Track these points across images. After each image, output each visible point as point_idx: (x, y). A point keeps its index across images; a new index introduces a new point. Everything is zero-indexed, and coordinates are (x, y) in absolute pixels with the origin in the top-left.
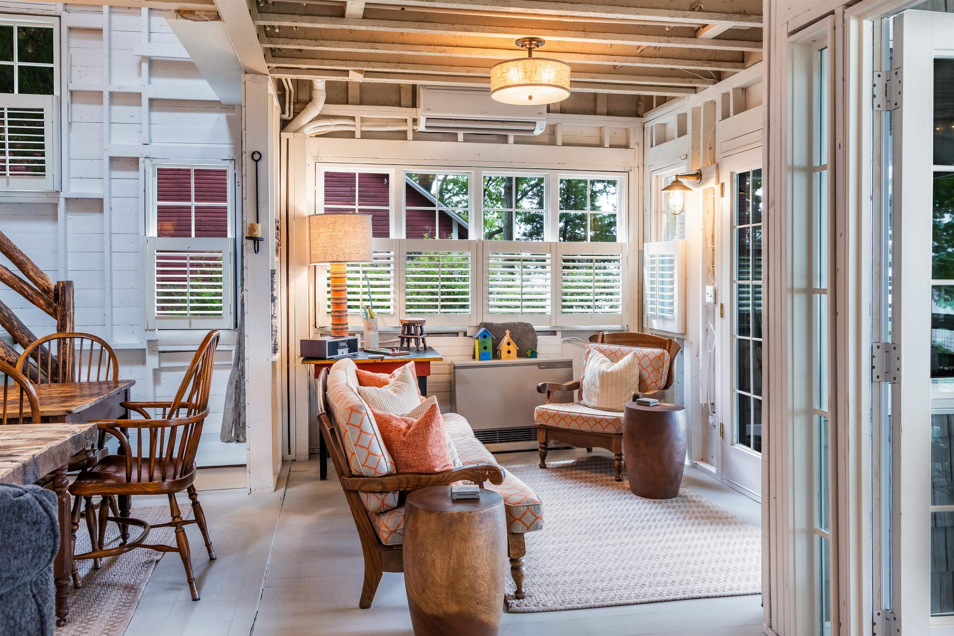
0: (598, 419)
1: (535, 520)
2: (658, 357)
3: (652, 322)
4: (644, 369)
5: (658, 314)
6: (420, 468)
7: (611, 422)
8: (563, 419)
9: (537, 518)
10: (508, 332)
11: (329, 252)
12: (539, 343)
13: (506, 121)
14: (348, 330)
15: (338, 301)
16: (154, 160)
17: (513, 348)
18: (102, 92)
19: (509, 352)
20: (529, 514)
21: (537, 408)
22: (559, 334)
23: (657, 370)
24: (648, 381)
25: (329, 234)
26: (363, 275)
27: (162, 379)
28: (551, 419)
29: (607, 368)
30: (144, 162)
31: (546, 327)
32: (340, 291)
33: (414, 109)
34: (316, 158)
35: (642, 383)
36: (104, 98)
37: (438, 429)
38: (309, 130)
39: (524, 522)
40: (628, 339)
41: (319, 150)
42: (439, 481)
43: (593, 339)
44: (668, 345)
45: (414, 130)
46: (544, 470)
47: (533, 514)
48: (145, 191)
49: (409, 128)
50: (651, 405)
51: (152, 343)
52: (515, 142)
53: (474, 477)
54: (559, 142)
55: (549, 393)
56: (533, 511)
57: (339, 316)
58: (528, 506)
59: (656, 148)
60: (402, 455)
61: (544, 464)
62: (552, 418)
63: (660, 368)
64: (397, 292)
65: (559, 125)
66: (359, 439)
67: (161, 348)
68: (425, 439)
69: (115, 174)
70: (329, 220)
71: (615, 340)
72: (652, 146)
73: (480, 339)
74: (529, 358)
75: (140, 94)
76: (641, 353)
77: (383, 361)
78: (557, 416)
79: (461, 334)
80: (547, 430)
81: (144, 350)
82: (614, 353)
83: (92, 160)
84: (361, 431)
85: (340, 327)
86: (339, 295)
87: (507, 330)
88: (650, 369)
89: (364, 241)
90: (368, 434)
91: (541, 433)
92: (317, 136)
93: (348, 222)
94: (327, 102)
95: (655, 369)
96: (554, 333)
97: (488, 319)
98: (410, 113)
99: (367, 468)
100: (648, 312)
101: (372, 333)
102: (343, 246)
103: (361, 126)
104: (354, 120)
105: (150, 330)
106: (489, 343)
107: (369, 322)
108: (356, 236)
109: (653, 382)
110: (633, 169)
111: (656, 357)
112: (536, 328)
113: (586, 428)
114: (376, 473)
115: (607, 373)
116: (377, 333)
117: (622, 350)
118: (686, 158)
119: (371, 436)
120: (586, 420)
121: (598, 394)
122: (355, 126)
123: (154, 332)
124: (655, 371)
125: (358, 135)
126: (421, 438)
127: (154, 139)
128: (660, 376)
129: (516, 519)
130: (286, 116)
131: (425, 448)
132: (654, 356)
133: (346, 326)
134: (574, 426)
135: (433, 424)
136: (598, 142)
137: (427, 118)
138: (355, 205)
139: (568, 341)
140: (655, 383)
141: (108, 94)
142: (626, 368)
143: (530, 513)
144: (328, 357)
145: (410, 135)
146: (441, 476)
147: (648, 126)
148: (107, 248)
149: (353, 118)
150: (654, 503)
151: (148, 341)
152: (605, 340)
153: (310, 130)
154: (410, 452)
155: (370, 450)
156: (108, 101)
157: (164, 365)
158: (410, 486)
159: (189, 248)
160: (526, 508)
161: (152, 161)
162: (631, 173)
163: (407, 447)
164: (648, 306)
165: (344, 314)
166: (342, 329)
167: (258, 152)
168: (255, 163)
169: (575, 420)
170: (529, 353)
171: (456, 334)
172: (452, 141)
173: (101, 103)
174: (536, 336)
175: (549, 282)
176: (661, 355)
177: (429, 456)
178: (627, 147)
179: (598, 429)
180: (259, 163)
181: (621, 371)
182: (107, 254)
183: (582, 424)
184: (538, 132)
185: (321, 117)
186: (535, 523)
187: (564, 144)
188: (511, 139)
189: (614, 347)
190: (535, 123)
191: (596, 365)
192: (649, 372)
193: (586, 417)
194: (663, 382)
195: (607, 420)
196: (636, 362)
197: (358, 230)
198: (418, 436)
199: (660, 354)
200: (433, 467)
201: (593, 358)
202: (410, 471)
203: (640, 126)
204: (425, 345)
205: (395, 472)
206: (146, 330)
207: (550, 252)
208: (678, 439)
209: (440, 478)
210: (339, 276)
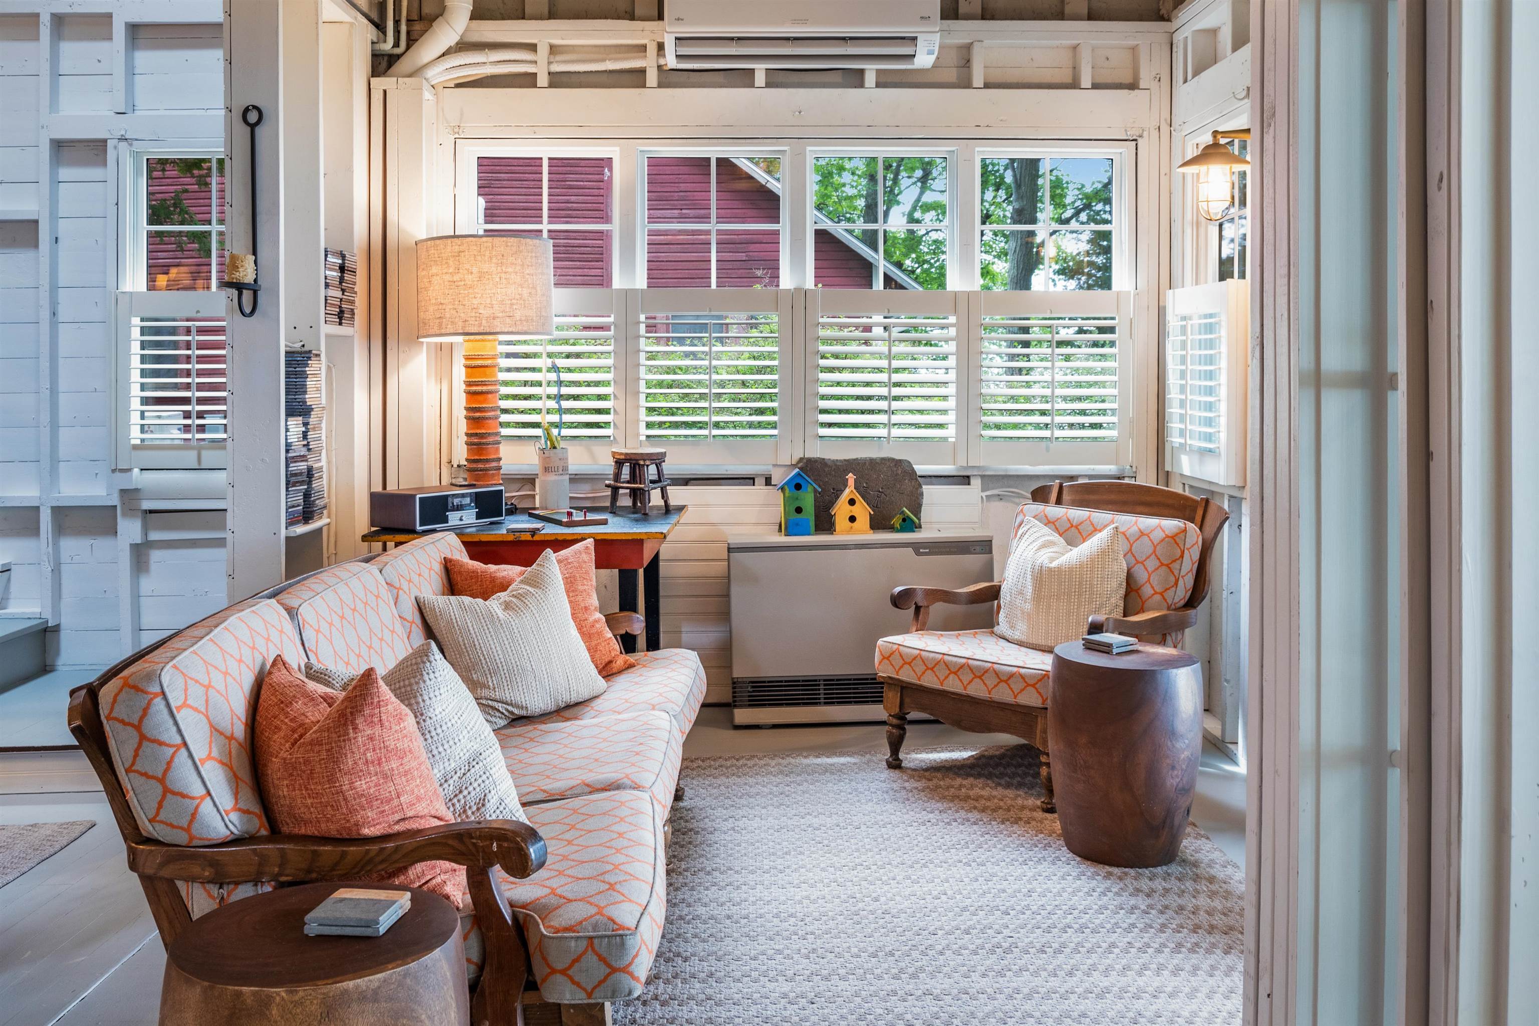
0: (1004, 673)
1: (609, 974)
2: (1172, 537)
3: (1179, 461)
4: (1138, 562)
5: (1189, 442)
6: (323, 826)
7: (1032, 682)
8: (932, 669)
9: (614, 970)
10: (851, 478)
11: (448, 315)
12: (925, 501)
13: (851, 38)
14: (502, 472)
15: (477, 415)
16: (135, 143)
17: (862, 511)
18: (37, 15)
19: (852, 519)
20: (591, 959)
21: (880, 642)
22: (976, 483)
23: (1167, 565)
24: (1147, 591)
25: (447, 277)
26: (549, 362)
27: (152, 562)
28: (907, 666)
29: (1051, 561)
30: (115, 147)
31: (947, 469)
32: (482, 393)
33: (660, 22)
34: (456, 130)
35: (1133, 594)
36: (41, 26)
37: (377, 730)
38: (438, 74)
39: (576, 979)
40: (1113, 497)
41: (462, 114)
42: (370, 861)
43: (1040, 495)
44: (1200, 512)
45: (659, 67)
46: (895, 774)
47: (602, 959)
48: (117, 204)
49: (649, 62)
50: (1115, 651)
51: (129, 495)
52: (878, 85)
53: (463, 854)
54: (978, 81)
55: (918, 609)
56: (603, 951)
57: (480, 444)
58: (591, 938)
59: (1193, 83)
60: (281, 793)
61: (898, 759)
62: (909, 664)
63: (1174, 561)
64: (621, 396)
65: (976, 46)
66: (136, 756)
67: (147, 505)
68: (334, 758)
69: (65, 173)
70: (449, 248)
71: (1087, 497)
72: (1185, 81)
73: (787, 491)
74: (898, 531)
75: (109, 16)
76: (1135, 528)
77: (536, 538)
78: (919, 662)
79: (760, 481)
80: (903, 688)
81: (115, 507)
82: (1076, 527)
83: (22, 147)
84: (143, 738)
85: (481, 466)
86: (480, 402)
87: (850, 475)
88: (1152, 564)
89: (525, 292)
90: (161, 743)
91: (891, 694)
92: (458, 86)
93: (487, 253)
94: (476, 15)
95: (1162, 564)
96: (965, 480)
97: (816, 451)
98: (652, 32)
99: (162, 826)
100: (1174, 439)
101: (552, 477)
102: (475, 302)
103: (549, 63)
104: (536, 51)
105: (122, 471)
106: (808, 500)
107: (546, 455)
108: (504, 281)
109: (1156, 593)
110: (1145, 134)
111: (1167, 536)
112: (921, 469)
113: (977, 690)
114: (192, 838)
115: (1050, 570)
116: (567, 477)
117: (1095, 521)
118: (1248, 94)
119: (172, 750)
120: (978, 674)
121: (1029, 615)
122: (536, 62)
123: (128, 474)
124: (1164, 568)
125: (543, 80)
126: (324, 755)
127: (140, 101)
128: (1173, 579)
129: (554, 971)
130: (387, 46)
131: (332, 779)
132: (1162, 535)
133: (494, 464)
134: (953, 685)
135: (360, 721)
136: (1068, 80)
137: (676, 38)
138: (541, 223)
139: (1000, 498)
140: (1161, 594)
141: (49, 18)
142: (1092, 560)
143: (595, 958)
144: (419, 528)
145: (652, 77)
146: (375, 848)
147: (1179, 38)
148: (45, 314)
149: (533, 48)
150: (1109, 875)
151: (121, 490)
152: (1066, 497)
153: (441, 73)
154: (297, 787)
155: (168, 783)
156: (48, 31)
157: (154, 536)
158: (288, 871)
159: (198, 312)
160: (584, 944)
161: (131, 145)
162: (1140, 142)
163: (291, 775)
164: (1174, 426)
165: (491, 439)
166: (486, 470)
167: (255, 107)
168: (249, 129)
169: (955, 673)
170: (897, 521)
171: (749, 480)
172: (744, 87)
173: (37, 38)
174: (920, 486)
175: (952, 376)
176: (1177, 534)
177: (345, 799)
178: (1133, 86)
179: (1003, 695)
180: (258, 130)
181: (1081, 566)
182: (45, 327)
183: (971, 682)
184: (924, 60)
185: (463, 46)
186: (608, 982)
187: (987, 86)
188: (870, 79)
189: (1078, 514)
190: (915, 39)
191: (1029, 553)
192: (1150, 570)
193: (979, 668)
194: (1181, 593)
195: (1022, 677)
196: (1122, 546)
197: (510, 270)
198: (317, 748)
199: (1175, 531)
200: (356, 824)
201: (1026, 536)
202: (303, 831)
203: (1164, 39)
204: (666, 502)
205: (264, 832)
206: (114, 471)
207: (955, 312)
208: (1173, 734)
209: (372, 854)
210: (479, 362)
